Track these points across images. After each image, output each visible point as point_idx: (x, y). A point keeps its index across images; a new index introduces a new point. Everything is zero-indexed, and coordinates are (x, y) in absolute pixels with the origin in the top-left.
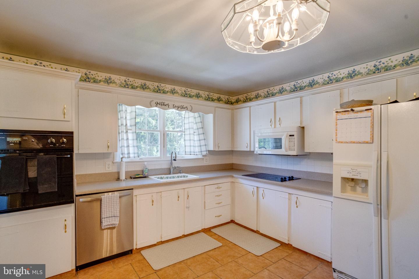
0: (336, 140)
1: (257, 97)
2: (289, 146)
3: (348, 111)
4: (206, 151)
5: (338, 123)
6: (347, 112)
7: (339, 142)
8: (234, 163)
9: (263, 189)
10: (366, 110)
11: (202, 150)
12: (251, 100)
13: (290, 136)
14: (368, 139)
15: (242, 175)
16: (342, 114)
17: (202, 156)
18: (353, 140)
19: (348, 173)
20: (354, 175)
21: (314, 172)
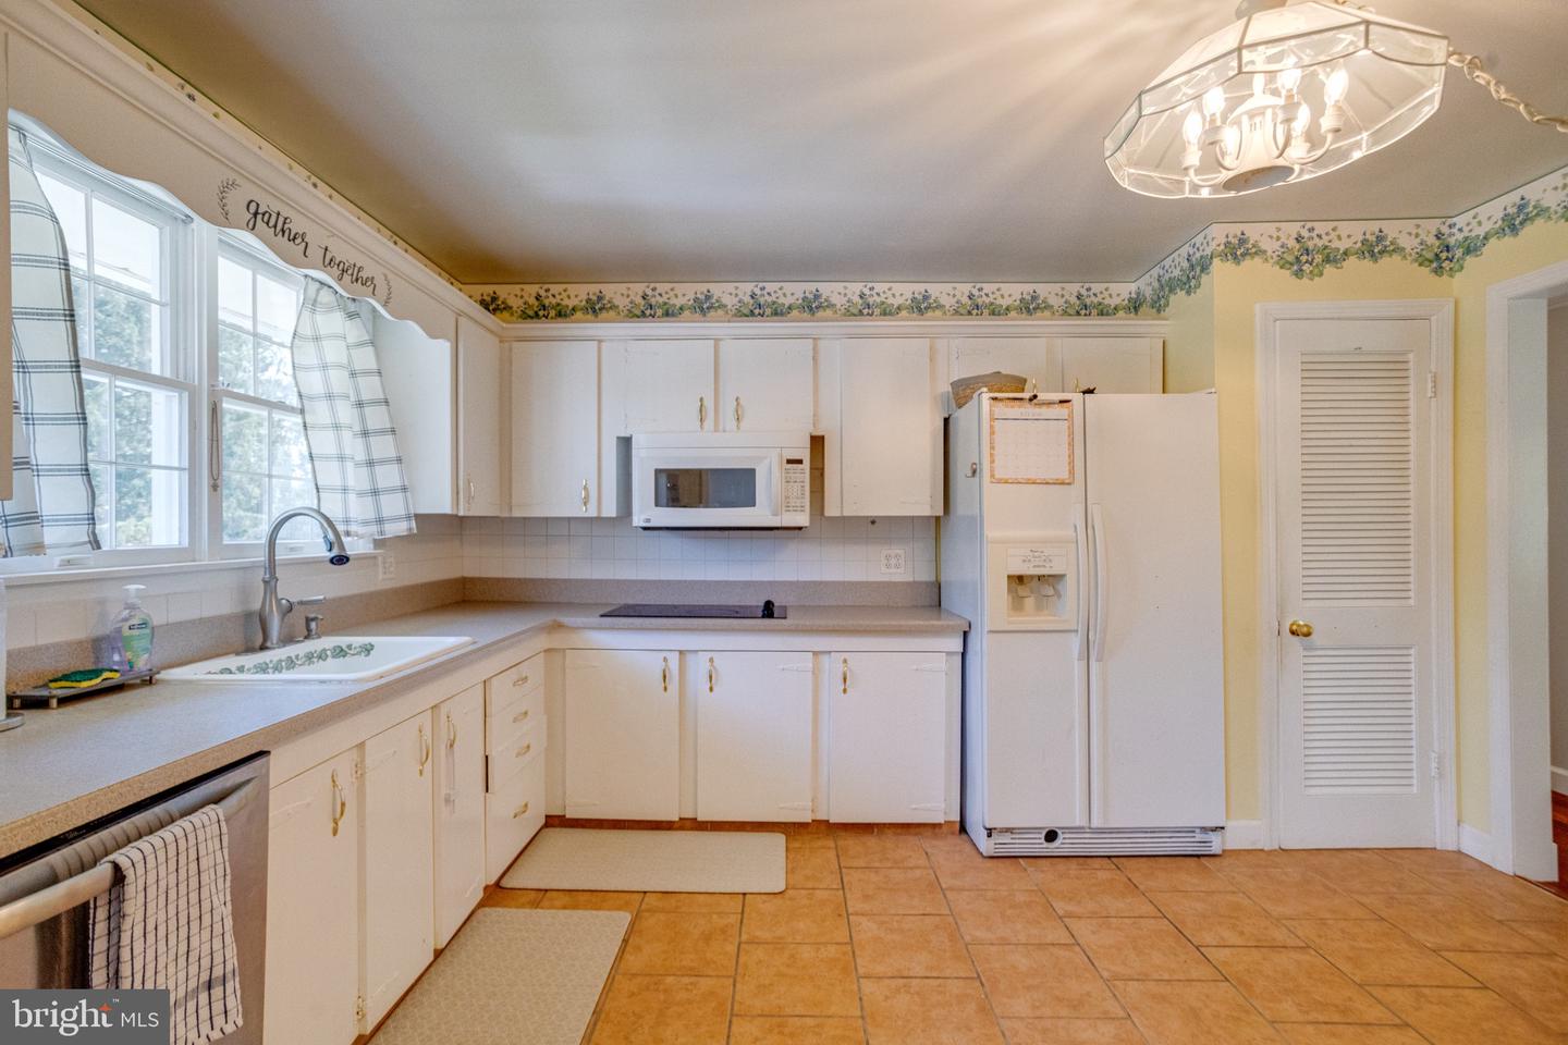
0: (992, 476)
1: (595, 308)
2: (787, 497)
3: (1022, 399)
4: (408, 517)
5: (996, 429)
6: (1017, 403)
7: (999, 481)
8: (467, 574)
9: (710, 655)
10: (1061, 402)
11: (386, 513)
12: (562, 314)
13: (789, 462)
14: (1065, 475)
15: (602, 616)
16: (1007, 407)
17: (372, 546)
18: (1033, 476)
19: (1024, 561)
20: (1039, 566)
21: (821, 583)
